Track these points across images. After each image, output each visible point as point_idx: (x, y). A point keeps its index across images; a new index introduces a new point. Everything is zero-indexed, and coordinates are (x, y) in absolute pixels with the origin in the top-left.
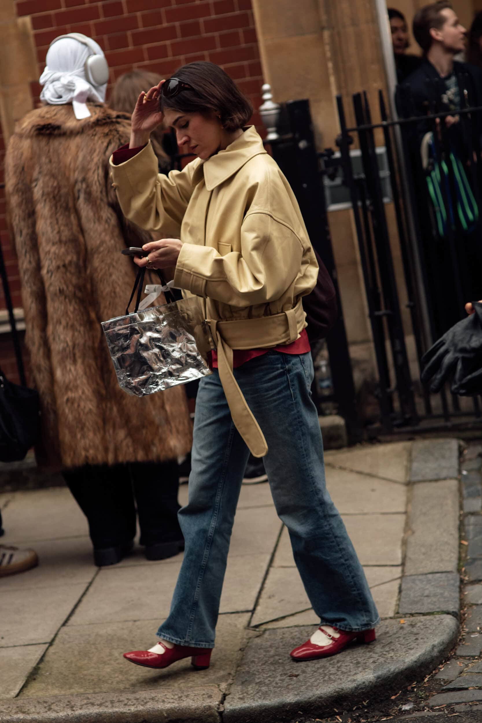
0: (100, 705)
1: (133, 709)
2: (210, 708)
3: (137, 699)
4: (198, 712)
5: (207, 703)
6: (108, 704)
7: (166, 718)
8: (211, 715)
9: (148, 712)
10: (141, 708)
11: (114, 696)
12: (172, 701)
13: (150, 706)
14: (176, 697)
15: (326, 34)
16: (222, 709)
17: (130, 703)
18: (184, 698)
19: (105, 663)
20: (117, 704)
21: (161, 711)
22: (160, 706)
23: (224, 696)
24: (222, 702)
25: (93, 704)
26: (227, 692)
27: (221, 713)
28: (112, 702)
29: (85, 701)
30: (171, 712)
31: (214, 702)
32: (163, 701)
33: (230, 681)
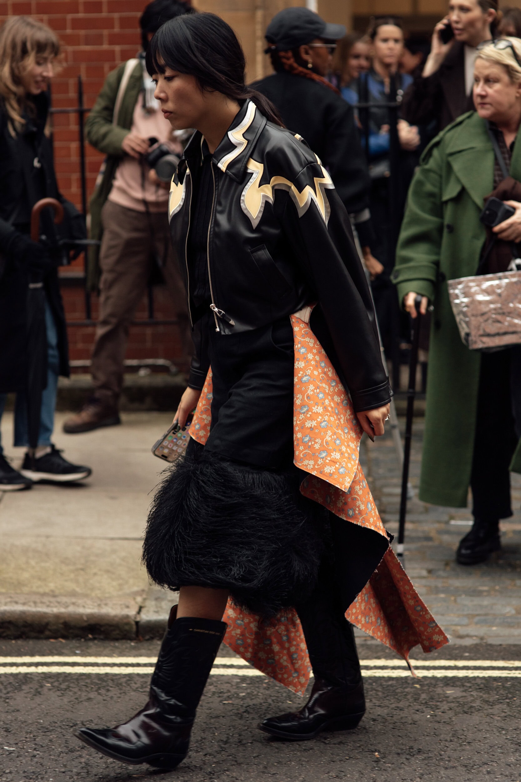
0: (24, 604)
1: (55, 610)
2: (127, 617)
3: (59, 603)
4: (116, 619)
5: (126, 612)
6: (32, 604)
7: (86, 621)
8: (128, 624)
9: (70, 615)
10: (63, 610)
11: (37, 598)
12: (91, 607)
13: (71, 609)
14: (96, 604)
15: (259, 14)
16: (138, 619)
17: (52, 605)
18: (103, 606)
19: (23, 570)
20: (40, 605)
21: (81, 615)
22: (81, 610)
23: (140, 609)
24: (139, 612)
25: (16, 603)
26: (143, 605)
27: (137, 623)
28: (35, 603)
29: (9, 600)
30: (91, 616)
31: (132, 612)
32: (84, 607)
33: (144, 596)
